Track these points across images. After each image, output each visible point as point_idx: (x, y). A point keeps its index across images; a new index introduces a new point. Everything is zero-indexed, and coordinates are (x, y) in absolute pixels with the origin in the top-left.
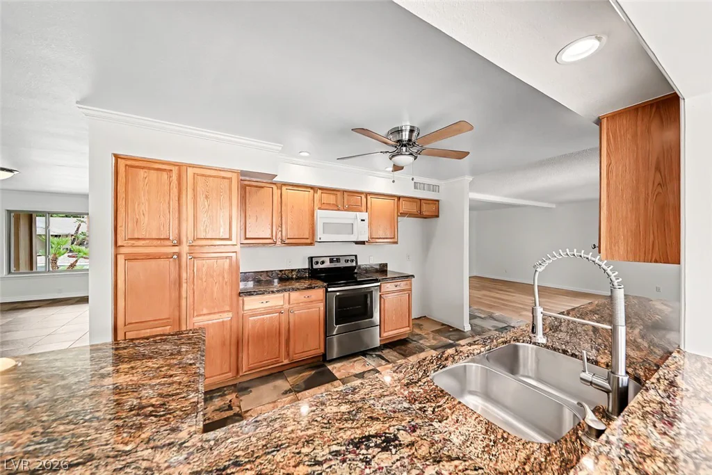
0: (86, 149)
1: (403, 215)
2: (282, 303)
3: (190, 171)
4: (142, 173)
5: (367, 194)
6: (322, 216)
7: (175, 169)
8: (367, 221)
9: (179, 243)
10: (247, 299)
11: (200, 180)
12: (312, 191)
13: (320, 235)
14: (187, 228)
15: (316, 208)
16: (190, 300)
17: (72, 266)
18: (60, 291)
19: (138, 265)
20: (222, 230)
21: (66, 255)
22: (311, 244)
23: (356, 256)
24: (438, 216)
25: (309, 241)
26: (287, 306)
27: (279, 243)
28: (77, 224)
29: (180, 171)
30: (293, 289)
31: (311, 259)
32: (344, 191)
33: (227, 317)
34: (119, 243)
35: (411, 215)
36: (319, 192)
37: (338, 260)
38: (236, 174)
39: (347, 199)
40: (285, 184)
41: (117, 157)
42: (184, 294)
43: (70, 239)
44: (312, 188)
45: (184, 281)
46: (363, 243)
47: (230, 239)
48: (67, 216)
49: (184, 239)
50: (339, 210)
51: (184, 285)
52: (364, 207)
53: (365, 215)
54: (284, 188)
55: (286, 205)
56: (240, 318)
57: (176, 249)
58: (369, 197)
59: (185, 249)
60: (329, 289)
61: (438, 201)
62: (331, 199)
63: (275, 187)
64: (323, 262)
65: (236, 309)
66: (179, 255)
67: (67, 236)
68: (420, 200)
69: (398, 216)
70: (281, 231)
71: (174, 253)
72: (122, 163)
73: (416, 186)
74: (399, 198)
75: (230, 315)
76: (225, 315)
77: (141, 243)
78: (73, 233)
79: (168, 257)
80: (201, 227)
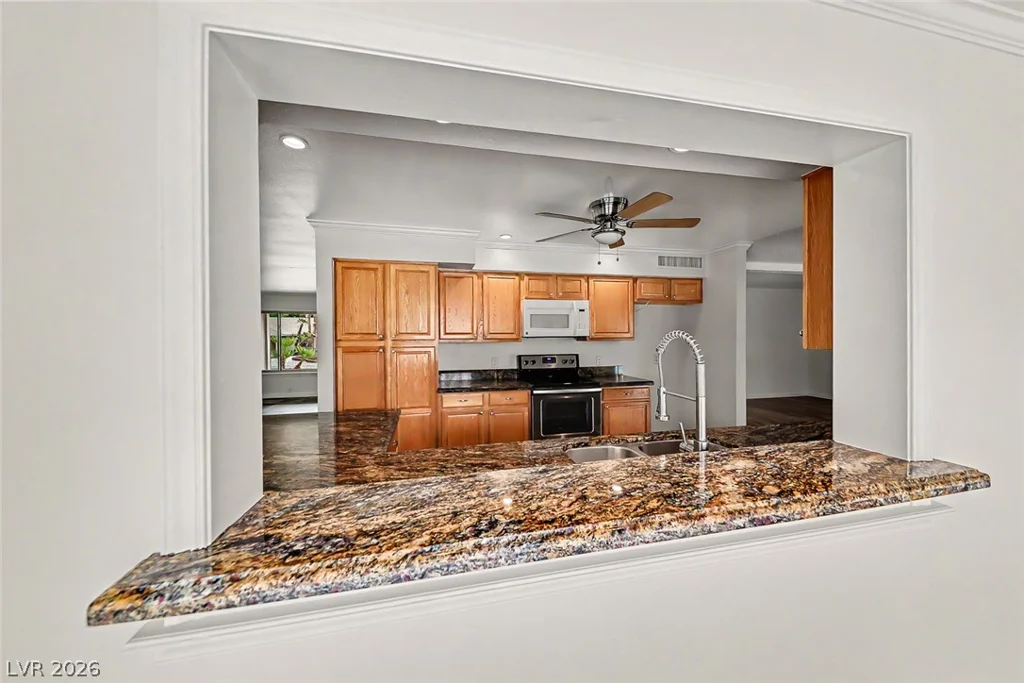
0: (314, 251)
1: (642, 301)
2: (481, 404)
3: (393, 268)
4: (355, 273)
5: (588, 277)
6: (529, 307)
7: (380, 268)
8: (587, 311)
9: (384, 338)
10: (445, 396)
11: (401, 275)
12: (517, 278)
13: (529, 330)
14: (391, 324)
15: (523, 296)
16: (394, 394)
17: (298, 366)
18: (290, 390)
19: (352, 357)
20: (421, 325)
21: (291, 357)
22: (517, 340)
23: (577, 356)
24: (700, 301)
25: (514, 336)
26: (487, 408)
27: (480, 339)
28: (300, 324)
29: (384, 268)
30: (493, 390)
31: (519, 357)
32: (558, 276)
33: (427, 412)
34: (338, 338)
35: (655, 301)
36: (526, 278)
37: (553, 360)
38: (433, 267)
39: (561, 285)
40: (486, 273)
41: (336, 260)
42: (389, 388)
43: (295, 340)
44: (517, 274)
45: (389, 374)
46: (583, 338)
47: (428, 334)
48: (290, 316)
49: (388, 333)
50: (550, 299)
51: (389, 378)
52: (584, 295)
53: (585, 304)
54: (485, 277)
55: (488, 296)
56: (438, 414)
57: (382, 344)
58: (591, 281)
59: (389, 343)
60: (535, 392)
61: (701, 280)
62: (541, 285)
63: (475, 276)
64: (534, 362)
65: (436, 406)
66: (384, 348)
67: (291, 337)
68: (670, 279)
69: (634, 303)
70: (483, 325)
71: (380, 347)
72: (340, 266)
73: (661, 261)
74: (635, 279)
75: (430, 410)
76: (426, 409)
77: (354, 337)
78: (296, 333)
79: (376, 350)
80: (403, 321)
